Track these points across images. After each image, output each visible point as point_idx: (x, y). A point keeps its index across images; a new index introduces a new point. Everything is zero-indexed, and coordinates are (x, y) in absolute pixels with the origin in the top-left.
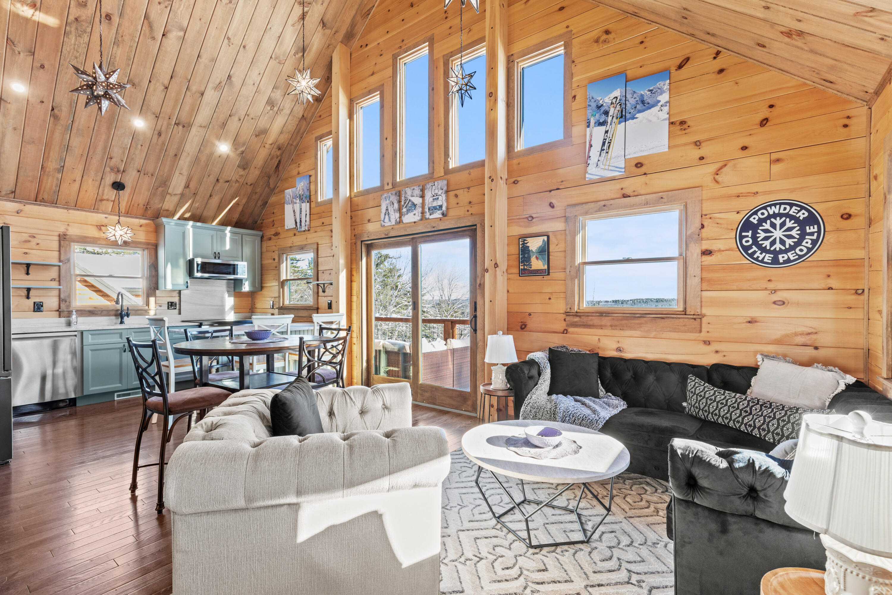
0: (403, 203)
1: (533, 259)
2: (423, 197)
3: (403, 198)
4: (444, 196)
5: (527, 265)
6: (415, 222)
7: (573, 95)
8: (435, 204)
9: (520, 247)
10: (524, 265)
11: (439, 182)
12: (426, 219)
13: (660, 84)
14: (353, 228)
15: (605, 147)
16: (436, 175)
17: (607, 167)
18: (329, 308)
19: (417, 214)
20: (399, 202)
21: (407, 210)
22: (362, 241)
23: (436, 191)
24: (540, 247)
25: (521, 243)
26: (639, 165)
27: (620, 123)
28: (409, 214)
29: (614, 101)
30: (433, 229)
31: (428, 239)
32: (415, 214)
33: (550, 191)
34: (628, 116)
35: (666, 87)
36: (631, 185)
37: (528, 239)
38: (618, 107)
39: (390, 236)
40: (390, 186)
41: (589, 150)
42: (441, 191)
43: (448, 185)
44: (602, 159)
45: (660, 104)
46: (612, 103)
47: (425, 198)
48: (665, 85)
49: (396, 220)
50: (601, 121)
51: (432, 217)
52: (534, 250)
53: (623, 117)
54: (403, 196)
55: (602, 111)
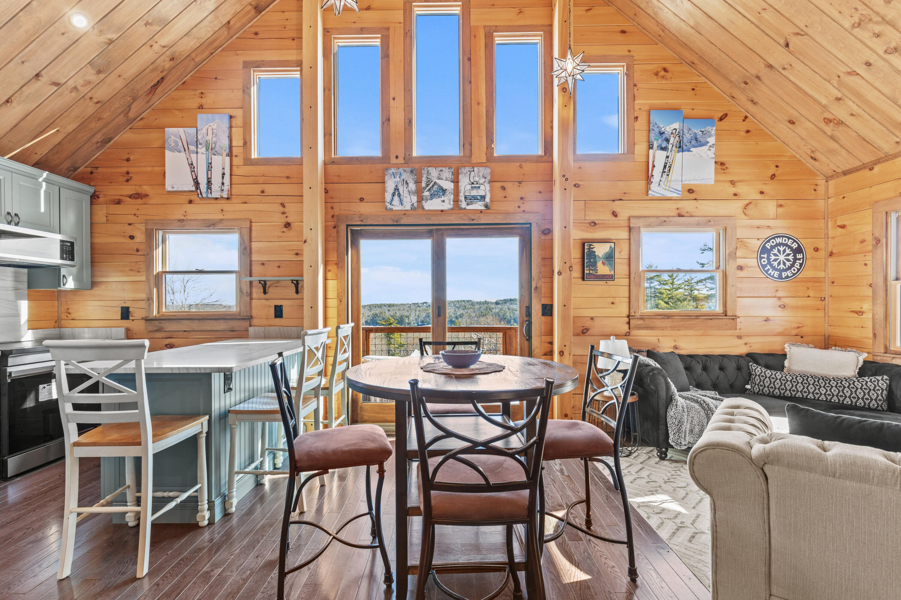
0: (423, 185)
1: (599, 264)
2: (456, 181)
3: (424, 179)
4: (488, 186)
5: (592, 270)
6: (442, 211)
7: (636, 115)
8: (474, 193)
9: (586, 251)
10: (590, 270)
11: (481, 168)
12: (461, 209)
13: (709, 128)
14: (329, 205)
15: (666, 170)
16: (474, 160)
17: (667, 188)
18: (276, 316)
19: (447, 201)
20: (418, 182)
21: (431, 195)
22: (348, 226)
23: (477, 179)
24: (607, 253)
25: (586, 247)
26: (691, 191)
27: (678, 152)
28: (434, 200)
29: (674, 131)
30: (472, 222)
31: (461, 232)
32: (443, 201)
33: (614, 201)
34: (685, 148)
35: (713, 132)
36: (688, 206)
37: (594, 244)
38: (677, 138)
39: (402, 223)
40: (401, 160)
41: (652, 170)
42: (484, 180)
43: (492, 174)
44: (663, 179)
45: (709, 145)
46: (672, 133)
47: (460, 184)
48: (713, 130)
49: (413, 205)
50: (663, 146)
51: (470, 207)
52: (600, 256)
53: (681, 147)
54: (425, 176)
55: (664, 137)
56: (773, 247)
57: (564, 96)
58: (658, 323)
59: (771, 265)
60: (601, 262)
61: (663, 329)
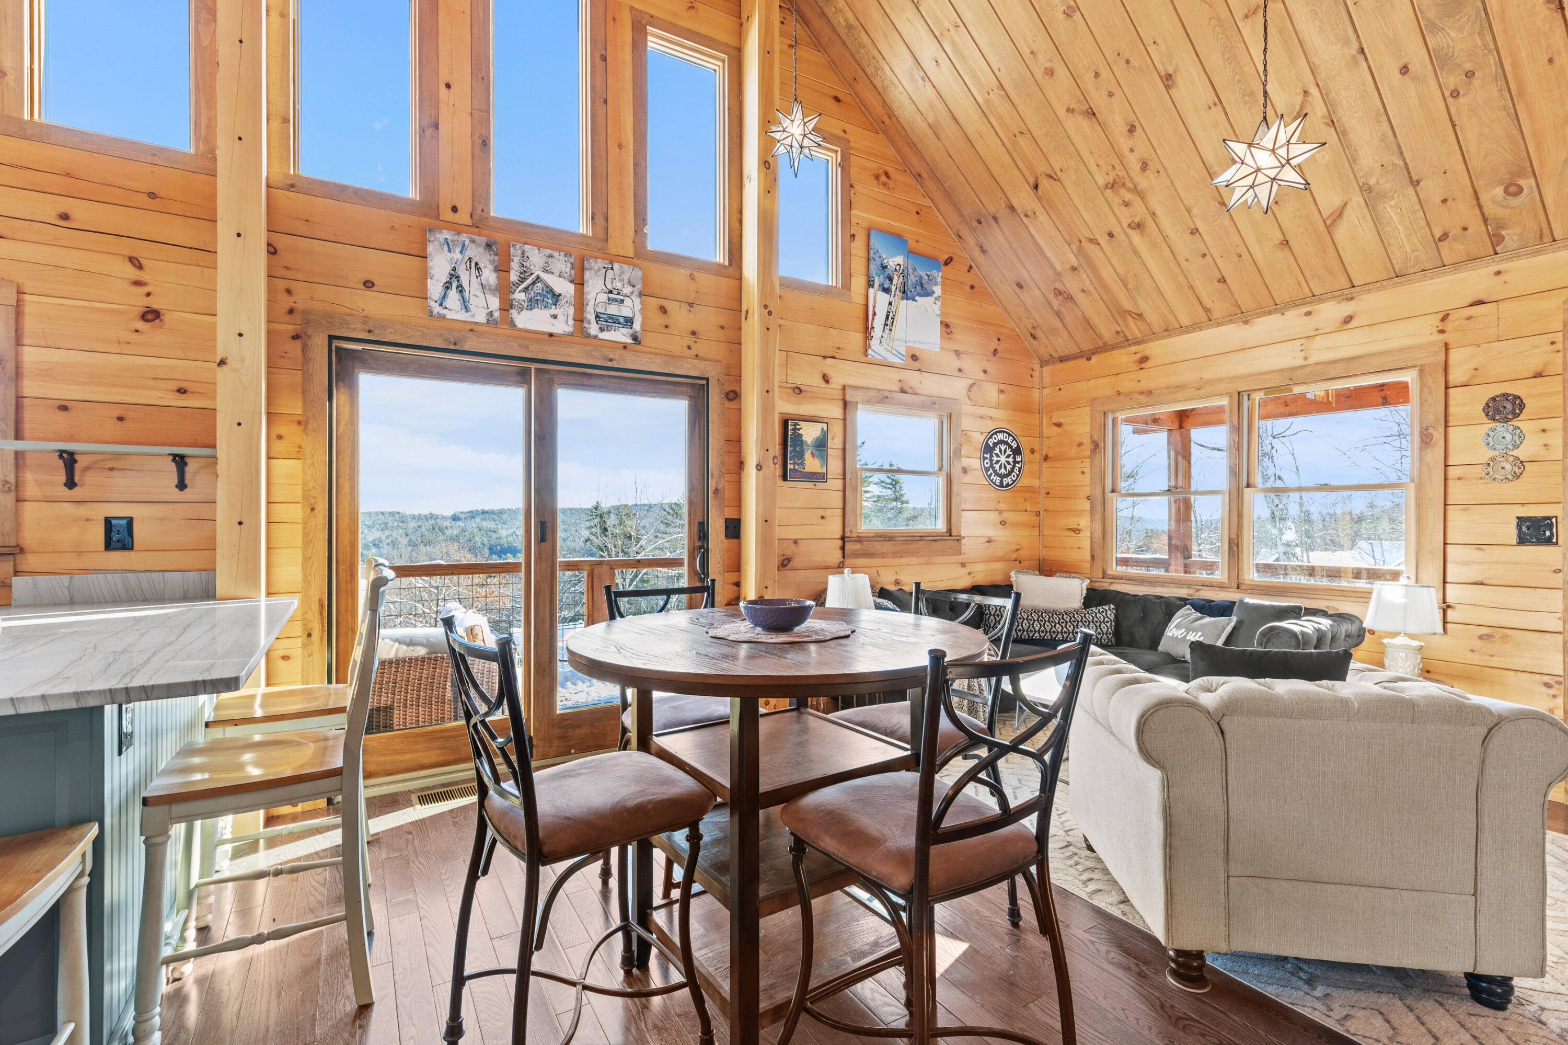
0: (514, 277)
1: (808, 455)
2: (579, 283)
3: (515, 265)
4: (637, 301)
5: (798, 464)
6: (551, 335)
7: (852, 232)
8: (613, 310)
9: (790, 433)
10: (795, 463)
11: (626, 267)
12: (589, 336)
13: (935, 273)
14: (281, 284)
15: (889, 322)
16: (613, 247)
17: (890, 349)
18: (109, 545)
19: (561, 317)
20: (502, 269)
21: (530, 300)
22: (331, 338)
23: (618, 285)
24: (817, 438)
25: (790, 427)
26: (914, 358)
27: (903, 299)
28: (536, 311)
29: (898, 267)
30: (609, 364)
31: (586, 381)
32: (555, 317)
33: (825, 357)
34: (910, 295)
35: (939, 280)
36: (913, 378)
37: (800, 423)
38: (901, 278)
39: (466, 348)
40: (463, 217)
41: (873, 319)
42: (630, 289)
43: (645, 281)
44: (885, 335)
45: (935, 295)
46: (896, 270)
47: (586, 289)
48: (939, 276)
49: (491, 314)
50: (886, 286)
51: (604, 336)
52: (809, 442)
53: (905, 294)
54: (516, 259)
55: (886, 273)
56: (995, 445)
57: (766, 175)
58: (879, 547)
59: (993, 468)
60: (809, 452)
61: (883, 555)
